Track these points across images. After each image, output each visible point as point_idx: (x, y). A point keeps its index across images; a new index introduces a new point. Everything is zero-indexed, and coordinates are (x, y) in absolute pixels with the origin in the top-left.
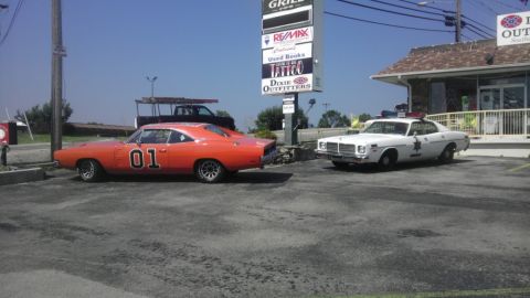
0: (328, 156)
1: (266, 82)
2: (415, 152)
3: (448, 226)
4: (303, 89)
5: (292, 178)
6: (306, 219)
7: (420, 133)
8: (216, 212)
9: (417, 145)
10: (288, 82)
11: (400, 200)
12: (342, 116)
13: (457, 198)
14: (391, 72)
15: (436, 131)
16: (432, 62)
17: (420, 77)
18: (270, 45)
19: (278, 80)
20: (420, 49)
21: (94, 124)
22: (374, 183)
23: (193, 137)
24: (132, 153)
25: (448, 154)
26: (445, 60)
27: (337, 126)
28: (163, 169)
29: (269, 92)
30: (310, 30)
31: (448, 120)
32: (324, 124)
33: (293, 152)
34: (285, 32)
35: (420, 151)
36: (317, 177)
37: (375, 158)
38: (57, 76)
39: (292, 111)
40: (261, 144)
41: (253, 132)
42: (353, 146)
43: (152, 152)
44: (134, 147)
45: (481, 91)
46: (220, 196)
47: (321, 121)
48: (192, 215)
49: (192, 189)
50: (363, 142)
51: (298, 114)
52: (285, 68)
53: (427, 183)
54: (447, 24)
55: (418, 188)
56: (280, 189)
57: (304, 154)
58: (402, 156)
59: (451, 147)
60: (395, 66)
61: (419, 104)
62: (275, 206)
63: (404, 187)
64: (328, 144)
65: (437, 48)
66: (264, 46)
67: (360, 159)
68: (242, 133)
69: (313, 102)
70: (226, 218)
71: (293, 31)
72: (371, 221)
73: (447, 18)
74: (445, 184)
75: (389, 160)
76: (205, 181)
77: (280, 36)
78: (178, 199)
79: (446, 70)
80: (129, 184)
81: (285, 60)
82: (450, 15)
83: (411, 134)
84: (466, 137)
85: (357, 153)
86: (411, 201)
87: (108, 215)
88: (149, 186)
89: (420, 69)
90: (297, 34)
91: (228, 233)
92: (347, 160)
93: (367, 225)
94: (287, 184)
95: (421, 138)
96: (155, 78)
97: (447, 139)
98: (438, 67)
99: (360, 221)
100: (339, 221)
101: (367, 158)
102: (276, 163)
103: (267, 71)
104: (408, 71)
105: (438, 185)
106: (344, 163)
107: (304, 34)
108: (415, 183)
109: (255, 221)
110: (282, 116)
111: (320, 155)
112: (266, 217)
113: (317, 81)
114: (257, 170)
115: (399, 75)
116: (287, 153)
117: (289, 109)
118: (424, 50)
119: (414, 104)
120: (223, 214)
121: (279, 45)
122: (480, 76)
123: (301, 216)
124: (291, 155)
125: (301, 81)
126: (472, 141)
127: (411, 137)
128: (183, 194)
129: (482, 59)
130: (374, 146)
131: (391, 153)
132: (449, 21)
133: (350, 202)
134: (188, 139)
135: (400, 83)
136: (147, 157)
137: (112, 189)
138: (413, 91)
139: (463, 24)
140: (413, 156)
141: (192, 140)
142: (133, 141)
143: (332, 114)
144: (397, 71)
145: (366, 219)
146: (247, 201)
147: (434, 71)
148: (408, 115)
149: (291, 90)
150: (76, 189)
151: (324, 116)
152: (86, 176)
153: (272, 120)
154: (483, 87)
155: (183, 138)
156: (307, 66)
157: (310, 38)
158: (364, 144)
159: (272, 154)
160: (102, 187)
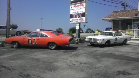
0: (89, 42)
1: (71, 19)
2: (115, 41)
3: (133, 70)
4: (82, 22)
5: (78, 49)
6: (83, 65)
7: (117, 36)
8: (52, 61)
9: (116, 39)
10: (78, 20)
11: (114, 58)
12: (92, 30)
13: (132, 58)
14: (107, 18)
15: (121, 35)
16: (119, 15)
17: (116, 19)
18: (73, 8)
19: (75, 19)
20: (116, 11)
21: (26, 30)
22: (104, 51)
23: (48, 35)
24: (29, 40)
25: (125, 42)
26: (123, 15)
27: (90, 33)
28: (38, 45)
29: (72, 22)
30: (84, 4)
31: (124, 32)
32: (87, 32)
33: (78, 40)
34: (77, 5)
35: (117, 41)
36: (86, 49)
37: (104, 43)
38: (8, 16)
39: (79, 28)
40: (69, 38)
41: (68, 34)
42: (97, 39)
43: (35, 39)
44: (29, 38)
45: (134, 24)
46: (55, 55)
47: (86, 31)
48: (44, 62)
49: (46, 52)
50: (100, 38)
51: (80, 29)
52: (77, 15)
53: (121, 52)
54: (122, 5)
55: (118, 53)
56: (74, 52)
57: (82, 41)
58: (112, 43)
59: (126, 40)
60: (109, 16)
61: (115, 27)
62: (72, 59)
63: (114, 53)
64: (89, 38)
65: (121, 11)
66: (71, 9)
67: (99, 43)
68: (65, 34)
69: (85, 26)
70: (55, 64)
71: (79, 5)
72: (105, 67)
73: (122, 4)
74: (127, 52)
75: (108, 44)
76: (51, 49)
77: (76, 6)
78: (41, 55)
79: (124, 17)
80: (27, 49)
81: (77, 13)
82: (123, 3)
83: (114, 36)
84: (130, 37)
85: (98, 41)
86: (117, 59)
87: (16, 61)
88: (33, 50)
89: (116, 17)
90: (81, 5)
91: (55, 71)
92: (95, 43)
93: (104, 69)
94: (77, 50)
95: (117, 37)
96: (42, 19)
97: (125, 38)
98: (121, 17)
99: (102, 66)
100: (94, 66)
101: (101, 43)
102: (73, 43)
103: (71, 16)
104: (112, 17)
105: (124, 52)
106: (94, 44)
107: (83, 5)
108: (117, 52)
109: (65, 65)
110: (76, 30)
111: (87, 41)
112: (69, 63)
113: (86, 19)
114: (68, 46)
115: (110, 19)
116: (77, 40)
117: (77, 28)
118: (117, 12)
119: (114, 27)
120: (54, 62)
121: (75, 9)
122: (133, 19)
123: (81, 64)
124: (78, 41)
125: (81, 19)
126: (132, 38)
127: (115, 37)
128: (44, 54)
129: (134, 14)
130: (103, 39)
131: (109, 41)
132: (123, 4)
133: (97, 58)
134: (46, 36)
135: (110, 21)
136: (33, 41)
137: (22, 51)
138: (113, 23)
139: (127, 5)
140: (115, 42)
141: (47, 36)
142: (29, 36)
143: (89, 29)
144: (109, 18)
145: (104, 66)
146: (63, 57)
147: (120, 18)
148: (113, 30)
149: (78, 22)
150: (11, 51)
151: (87, 30)
152: (15, 46)
153: (73, 30)
154: (134, 23)
155: (44, 36)
156: (83, 15)
157: (84, 6)
158: (100, 39)
159: (72, 41)
160: (19, 50)
